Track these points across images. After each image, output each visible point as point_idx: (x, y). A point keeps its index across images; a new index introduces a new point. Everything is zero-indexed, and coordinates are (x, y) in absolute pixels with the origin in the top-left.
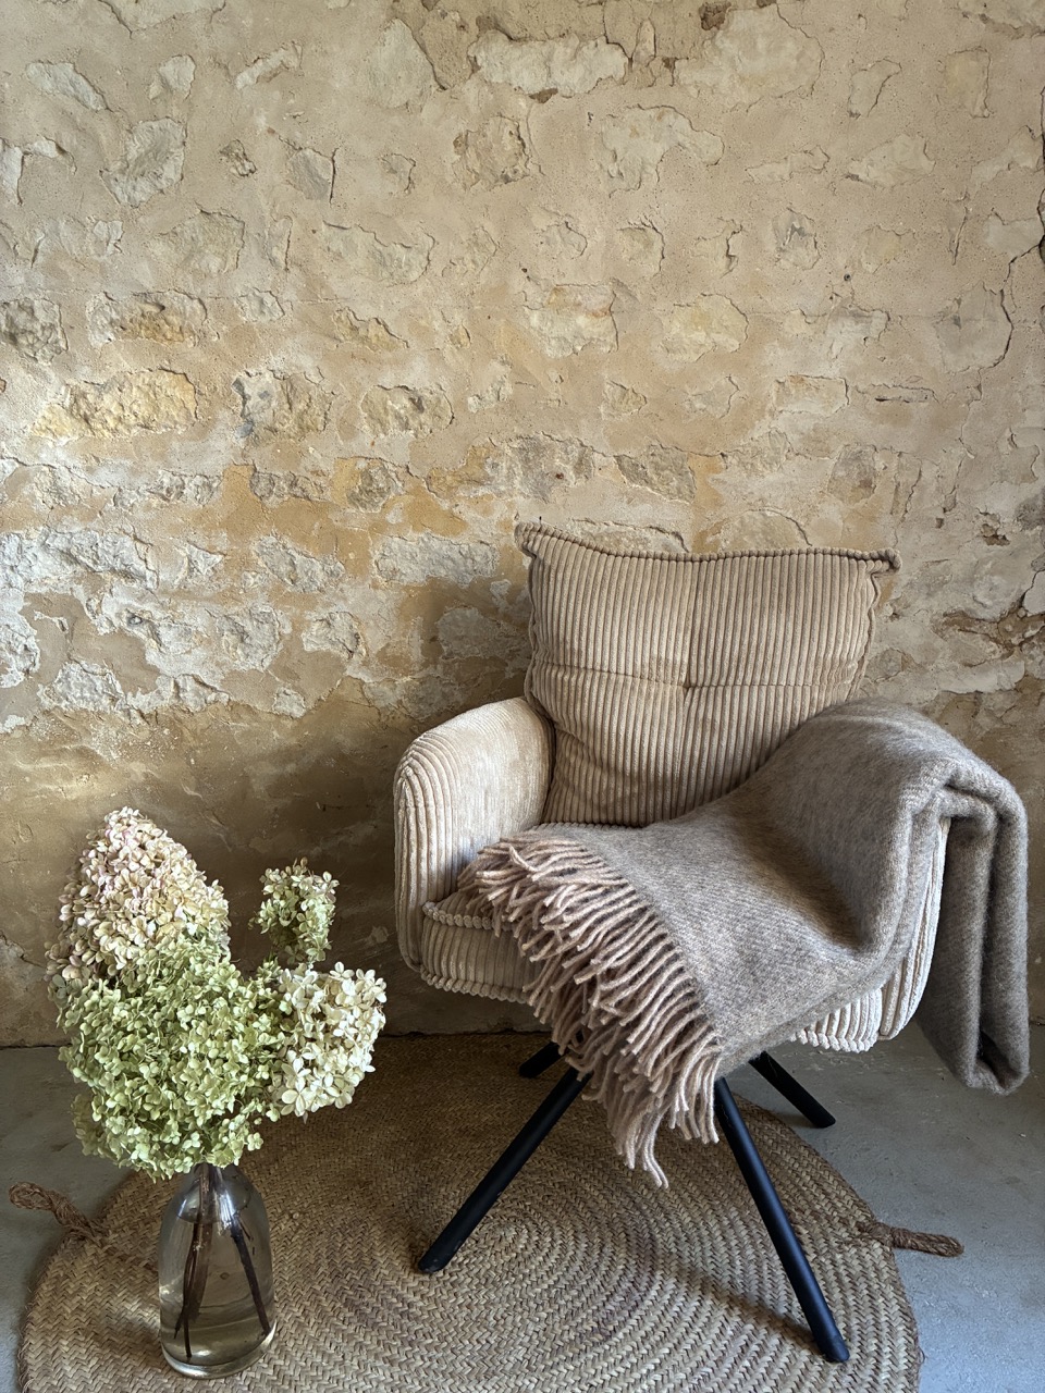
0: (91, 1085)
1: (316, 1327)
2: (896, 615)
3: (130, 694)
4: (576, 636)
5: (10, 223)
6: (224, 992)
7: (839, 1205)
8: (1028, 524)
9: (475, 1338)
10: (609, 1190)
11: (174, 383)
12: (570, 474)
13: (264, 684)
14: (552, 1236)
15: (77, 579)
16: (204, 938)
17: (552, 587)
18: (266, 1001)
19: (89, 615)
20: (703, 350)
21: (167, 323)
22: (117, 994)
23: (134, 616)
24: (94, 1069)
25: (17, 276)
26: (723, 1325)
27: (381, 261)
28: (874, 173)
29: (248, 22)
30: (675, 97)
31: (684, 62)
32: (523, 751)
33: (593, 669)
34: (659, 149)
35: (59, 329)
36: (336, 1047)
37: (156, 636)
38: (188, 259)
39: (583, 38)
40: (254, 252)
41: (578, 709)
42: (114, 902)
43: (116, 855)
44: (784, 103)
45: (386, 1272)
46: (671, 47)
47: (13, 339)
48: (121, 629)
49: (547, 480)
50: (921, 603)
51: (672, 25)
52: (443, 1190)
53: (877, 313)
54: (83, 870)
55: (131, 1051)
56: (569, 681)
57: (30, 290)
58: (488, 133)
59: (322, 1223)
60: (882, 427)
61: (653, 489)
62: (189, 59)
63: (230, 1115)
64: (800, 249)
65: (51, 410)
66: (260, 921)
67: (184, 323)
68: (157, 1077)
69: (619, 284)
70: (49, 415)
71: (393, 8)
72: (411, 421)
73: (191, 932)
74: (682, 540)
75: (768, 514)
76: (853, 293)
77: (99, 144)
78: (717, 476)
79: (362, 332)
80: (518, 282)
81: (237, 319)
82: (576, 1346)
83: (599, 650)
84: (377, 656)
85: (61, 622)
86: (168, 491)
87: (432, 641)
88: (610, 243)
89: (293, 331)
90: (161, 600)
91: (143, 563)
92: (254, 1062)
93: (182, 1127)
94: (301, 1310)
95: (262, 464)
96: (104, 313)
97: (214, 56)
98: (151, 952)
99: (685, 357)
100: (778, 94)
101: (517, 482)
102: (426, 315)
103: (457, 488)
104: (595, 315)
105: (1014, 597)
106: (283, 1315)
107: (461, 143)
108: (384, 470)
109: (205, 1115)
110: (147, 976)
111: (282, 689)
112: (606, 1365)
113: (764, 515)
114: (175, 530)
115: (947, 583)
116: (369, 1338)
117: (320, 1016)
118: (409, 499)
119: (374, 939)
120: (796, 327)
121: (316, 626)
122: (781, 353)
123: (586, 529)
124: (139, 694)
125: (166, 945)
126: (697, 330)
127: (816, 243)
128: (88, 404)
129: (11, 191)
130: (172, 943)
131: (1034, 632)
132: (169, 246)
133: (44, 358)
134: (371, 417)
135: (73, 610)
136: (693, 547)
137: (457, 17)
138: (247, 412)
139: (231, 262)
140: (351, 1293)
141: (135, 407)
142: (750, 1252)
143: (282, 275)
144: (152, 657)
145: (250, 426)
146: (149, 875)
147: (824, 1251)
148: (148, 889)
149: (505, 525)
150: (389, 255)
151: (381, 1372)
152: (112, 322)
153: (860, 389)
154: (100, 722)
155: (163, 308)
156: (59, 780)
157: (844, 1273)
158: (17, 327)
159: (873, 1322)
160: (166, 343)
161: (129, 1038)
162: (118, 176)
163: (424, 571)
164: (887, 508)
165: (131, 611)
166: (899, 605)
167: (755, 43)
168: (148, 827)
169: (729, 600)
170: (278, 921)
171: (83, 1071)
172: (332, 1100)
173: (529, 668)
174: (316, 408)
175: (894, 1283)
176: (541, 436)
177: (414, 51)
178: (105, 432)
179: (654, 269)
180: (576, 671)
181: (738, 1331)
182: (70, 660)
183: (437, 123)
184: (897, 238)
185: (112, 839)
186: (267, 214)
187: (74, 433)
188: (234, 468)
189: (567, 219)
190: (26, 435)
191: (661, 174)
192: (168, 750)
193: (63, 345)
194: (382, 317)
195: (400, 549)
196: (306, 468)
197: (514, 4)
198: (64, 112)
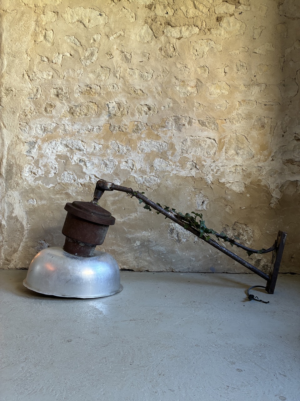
2: (273, 160)
3: (79, 179)
5: (59, 71)
11: (93, 105)
12: (186, 124)
13: (111, 177)
15: (68, 151)
19: (70, 159)
20: (219, 95)
21: (92, 92)
23: (81, 160)
25: (59, 82)
27: (142, 76)
28: (260, 51)
29: (113, 26)
30: (211, 37)
31: (213, 29)
34: (207, 49)
35: (68, 93)
37: (85, 165)
38: (97, 77)
39: (189, 26)
40: (112, 75)
44: (237, 37)
46: (209, 26)
47: (58, 96)
48: (77, 163)
49: (181, 126)
50: (280, 157)
51: (210, 21)
53: (263, 84)
57: (62, 85)
58: (167, 47)
60: (266, 112)
61: (208, 128)
62: (100, 34)
64: (242, 70)
65: (65, 112)
67: (96, 91)
69: (198, 80)
70: (64, 113)
71: (145, 21)
72: (148, 113)
74: (215, 141)
75: (237, 134)
76: (257, 80)
77: (79, 53)
78: (224, 125)
79: (137, 92)
80: (174, 80)
81: (108, 90)
84: (138, 170)
85: (63, 161)
86: (90, 130)
87: (152, 166)
88: (196, 70)
89: (120, 93)
90: (87, 156)
91: (83, 147)
95: (112, 123)
96: (78, 90)
99: (215, 96)
100: (236, 35)
101: (173, 127)
102: (152, 88)
103: (159, 128)
104: (192, 87)
107: (161, 49)
108: (141, 124)
111: (115, 178)
114: (91, 139)
115: (286, 151)
118: (147, 131)
120: (242, 88)
121: (124, 163)
122: (239, 94)
123: (191, 138)
124: (81, 179)
126: (218, 90)
127: (247, 68)
128: (73, 110)
129: (59, 64)
132: (93, 74)
133: (64, 100)
134: (138, 112)
135: (67, 159)
136: (218, 142)
137: (160, 23)
138: (109, 111)
139: (107, 78)
141: (84, 110)
143: (118, 80)
144: (84, 170)
145: (110, 114)
149: (170, 137)
152: (80, 92)
153: (260, 102)
154: (71, 186)
155: (91, 88)
156: (61, 200)
158: (59, 93)
160: (91, 96)
162: (83, 60)
163: (150, 149)
164: (269, 132)
166: (273, 157)
167: (230, 24)
174: (126, 110)
176: (179, 116)
177: (149, 30)
178: (77, 116)
179: (207, 76)
182: (65, 170)
183: (155, 45)
184: (267, 66)
186: (116, 67)
187: (70, 117)
188: (106, 124)
189: (185, 65)
190: (59, 117)
191: (208, 54)
192: (87, 193)
193: (68, 97)
194: (141, 89)
195: (145, 143)
196: (122, 124)
197: (173, 19)
198: (72, 46)
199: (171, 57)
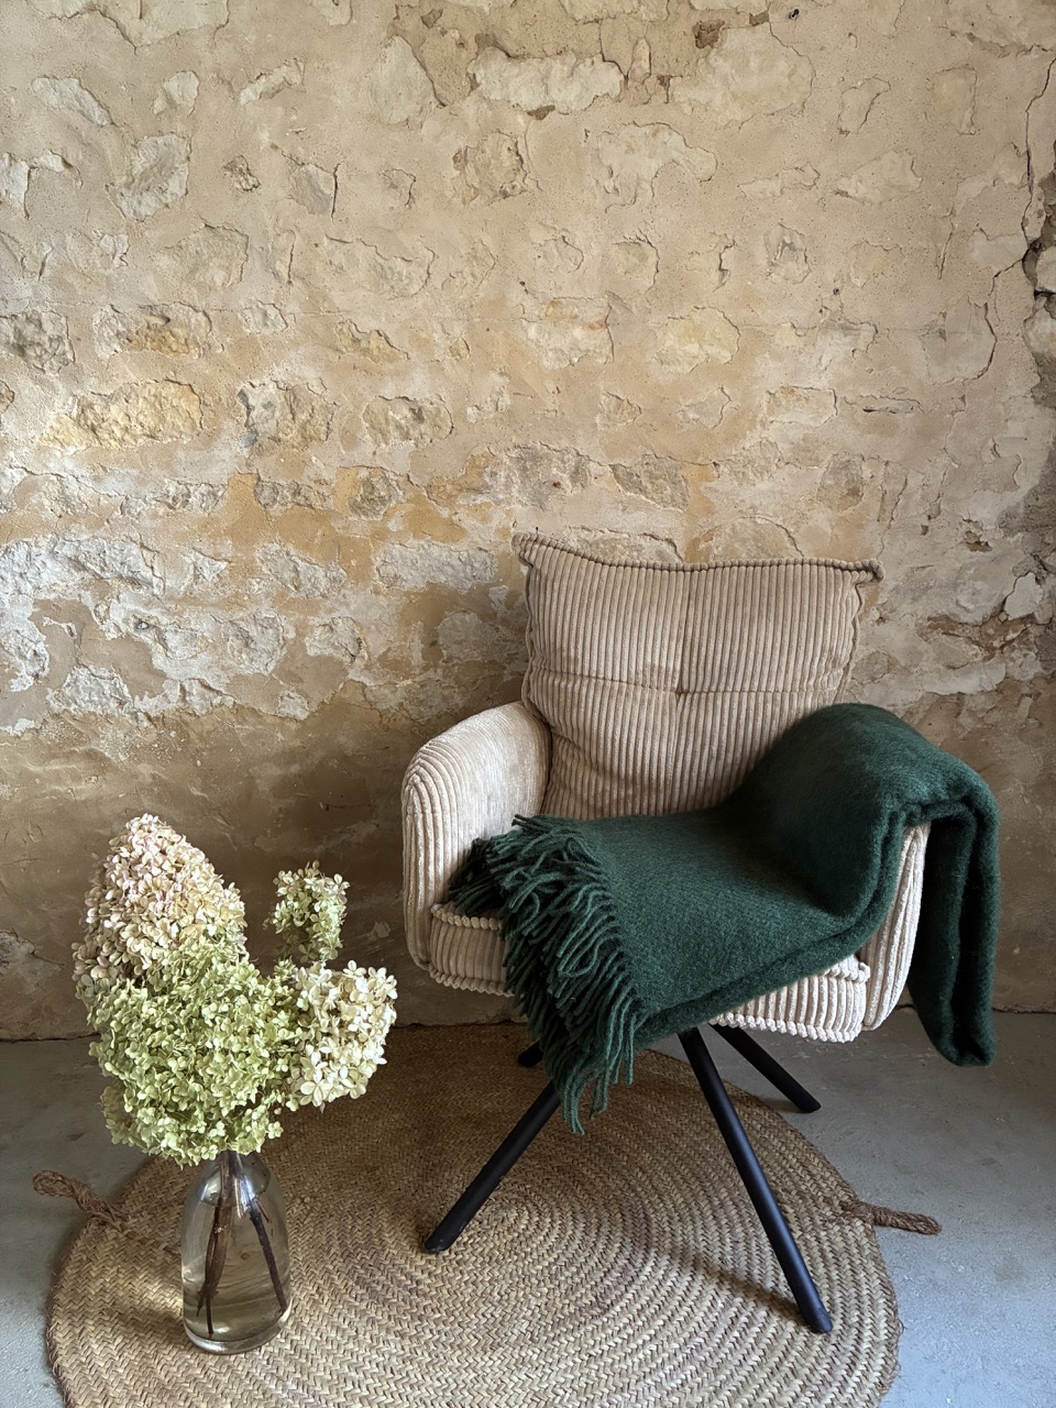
0: (122, 1078)
1: (330, 1303)
2: (882, 620)
3: (137, 698)
4: (572, 644)
5: (17, 237)
6: (245, 990)
7: (824, 1185)
8: (1010, 531)
9: (480, 1312)
10: (605, 1173)
11: (179, 394)
12: (566, 483)
13: (269, 687)
14: (551, 1217)
16: (223, 939)
17: (548, 596)
18: (283, 998)
19: (97, 620)
20: (696, 362)
21: (174, 336)
22: (144, 993)
23: (141, 622)
24: (126, 1064)
25: (24, 289)
26: (714, 1299)
27: (381, 274)
28: (862, 189)
29: (251, 38)
30: (670, 114)
31: (678, 80)
32: (522, 756)
33: (589, 676)
34: (654, 165)
35: (66, 341)
36: (350, 1041)
37: (162, 641)
38: (193, 271)
39: (580, 56)
40: (258, 264)
41: (575, 715)
42: (138, 905)
43: (139, 861)
44: (776, 121)
45: (395, 1252)
46: (666, 65)
47: (21, 350)
48: (128, 635)
49: (544, 489)
50: (906, 608)
51: (667, 44)
52: (447, 1174)
53: (865, 326)
54: (107, 875)
55: (160, 1047)
56: (566, 687)
57: (38, 302)
58: (487, 149)
59: (332, 1207)
60: (869, 436)
61: (647, 498)
62: (193, 75)
63: (250, 1105)
64: (790, 264)
65: (58, 420)
66: (275, 921)
67: (189, 335)
68: (184, 1070)
69: (615, 297)
70: (55, 425)
71: (393, 26)
72: (411, 432)
73: (211, 933)
74: (675, 547)
75: (759, 521)
76: (842, 307)
77: (104, 158)
78: (709, 484)
79: (364, 344)
80: (515, 295)
81: (241, 331)
82: (576, 1319)
83: (595, 658)
84: (379, 659)
85: (69, 628)
86: (174, 500)
87: (432, 644)
88: (605, 256)
89: (296, 343)
90: (167, 606)
91: (150, 570)
92: (275, 1056)
93: (207, 1116)
94: (315, 1289)
95: (266, 473)
96: (110, 325)
97: (218, 71)
98: (175, 952)
99: (679, 369)
100: (769, 112)
101: (514, 490)
102: (426, 327)
103: (456, 496)
104: (592, 327)
105: (995, 602)
106: (298, 1293)
107: (460, 159)
108: (386, 479)
109: (230, 1106)
110: (172, 976)
111: (287, 692)
112: (604, 1336)
113: (755, 522)
114: (181, 537)
115: (931, 588)
116: (380, 1313)
117: (335, 1012)
118: (410, 507)
119: (376, 934)
120: (786, 340)
121: (319, 631)
122: (772, 364)
123: (583, 536)
124: (146, 698)
125: (189, 946)
126: (691, 342)
127: (806, 257)
128: (95, 414)
129: (18, 206)
130: (195, 944)
131: (1015, 635)
132: (175, 259)
133: (51, 369)
134: (372, 427)
135: (82, 616)
136: (686, 553)
137: (457, 36)
138: (251, 422)
139: (235, 275)
140: (362, 1272)
141: (141, 418)
142: (739, 1229)
143: (285, 288)
144: (159, 661)
145: (254, 436)
146: (171, 879)
147: (809, 1229)
148: (170, 894)
149: (504, 532)
150: (390, 268)
151: (393, 1346)
152: (118, 334)
153: (849, 400)
154: (107, 725)
155: (168, 320)
156: (68, 782)
157: (828, 1249)
158: (25, 339)
159: (855, 1295)
160: (172, 355)
161: (157, 1034)
162: (124, 190)
163: (424, 577)
164: (874, 515)
165: (139, 616)
166: (885, 610)
167: (748, 61)
168: (168, 833)
169: (720, 609)
170: (293, 923)
171: (114, 1065)
172: (347, 1091)
173: (527, 674)
174: (319, 418)
175: (875, 1259)
176: (538, 446)
177: (414, 69)
178: (112, 441)
179: (648, 283)
180: (572, 677)
181: (728, 1304)
182: (79, 665)
183: (437, 138)
184: (885, 253)
185: (135, 846)
186: (270, 229)
187: (82, 442)
188: (238, 477)
189: (564, 234)
190: (34, 445)
191: (655, 191)
192: (175, 752)
193: (70, 357)
194: (383, 329)
195: (401, 556)
196: (309, 477)
197: (513, 23)
198: (69, 126)
199: (505, 195)
